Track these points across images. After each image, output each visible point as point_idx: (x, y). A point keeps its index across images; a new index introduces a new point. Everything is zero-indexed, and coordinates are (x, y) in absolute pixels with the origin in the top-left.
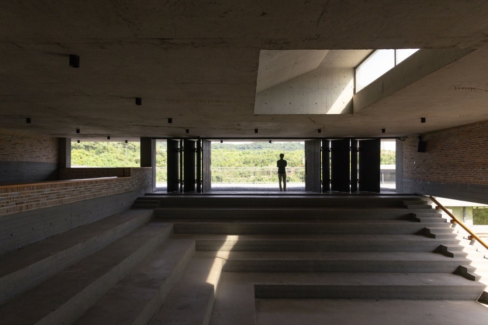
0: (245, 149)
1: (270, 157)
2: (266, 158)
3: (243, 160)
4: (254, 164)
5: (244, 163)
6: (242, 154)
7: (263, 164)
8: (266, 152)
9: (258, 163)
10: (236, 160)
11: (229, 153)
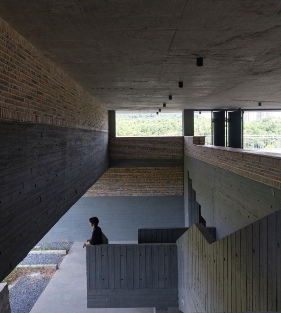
0: (137, 118)
1: (166, 125)
2: (162, 126)
3: (140, 128)
4: (151, 132)
5: (142, 131)
6: (137, 123)
7: (159, 132)
8: (161, 120)
9: (155, 131)
10: (133, 129)
11: (124, 121)
